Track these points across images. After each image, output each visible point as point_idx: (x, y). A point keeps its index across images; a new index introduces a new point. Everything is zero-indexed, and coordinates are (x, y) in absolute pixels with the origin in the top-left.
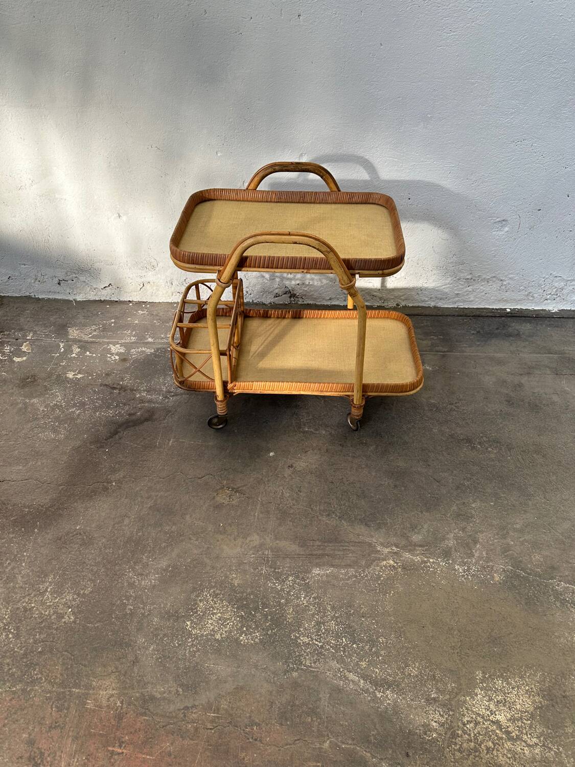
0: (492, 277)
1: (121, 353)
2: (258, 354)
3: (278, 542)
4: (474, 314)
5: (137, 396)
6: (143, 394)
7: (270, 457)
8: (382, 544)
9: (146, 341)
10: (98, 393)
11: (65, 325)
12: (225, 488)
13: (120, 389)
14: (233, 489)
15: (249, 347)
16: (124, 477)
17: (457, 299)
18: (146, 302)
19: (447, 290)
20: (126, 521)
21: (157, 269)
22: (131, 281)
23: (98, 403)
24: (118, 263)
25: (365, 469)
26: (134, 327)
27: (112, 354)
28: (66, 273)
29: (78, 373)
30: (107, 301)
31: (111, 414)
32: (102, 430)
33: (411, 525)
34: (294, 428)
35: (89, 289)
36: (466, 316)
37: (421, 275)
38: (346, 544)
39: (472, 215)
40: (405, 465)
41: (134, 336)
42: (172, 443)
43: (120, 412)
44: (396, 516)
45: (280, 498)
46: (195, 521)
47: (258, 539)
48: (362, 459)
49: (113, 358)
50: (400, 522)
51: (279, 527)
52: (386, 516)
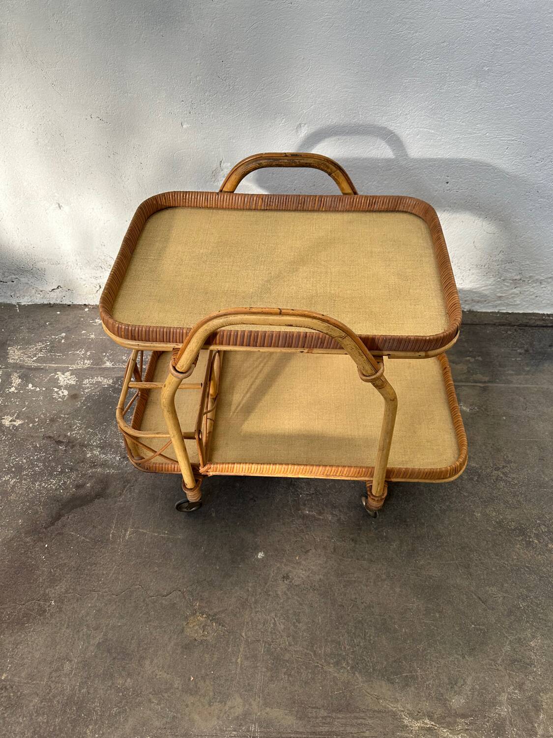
0: (547, 278)
1: (71, 386)
2: (242, 407)
3: (268, 709)
4: (520, 322)
5: (88, 456)
6: (95, 452)
7: (258, 560)
8: (411, 715)
9: (103, 366)
10: (39, 450)
11: (4, 343)
12: (198, 614)
13: (68, 444)
14: (208, 616)
15: (230, 396)
16: (66, 592)
17: (499, 302)
19: (486, 292)
20: (67, 667)
22: (85, 282)
23: (38, 467)
24: (65, 262)
25: (386, 582)
26: (89, 345)
27: (60, 387)
28: (4, 274)
29: (17, 418)
30: (57, 305)
31: (54, 485)
32: (42, 513)
33: (449, 679)
34: (291, 510)
35: (34, 291)
36: (510, 324)
38: (362, 715)
39: (531, 203)
40: (439, 574)
41: (89, 359)
42: (130, 535)
43: (65, 483)
44: (428, 663)
45: (271, 633)
46: (157, 671)
47: (241, 704)
48: (382, 564)
49: (61, 393)
50: (435, 674)
51: (270, 684)
52: (415, 665)
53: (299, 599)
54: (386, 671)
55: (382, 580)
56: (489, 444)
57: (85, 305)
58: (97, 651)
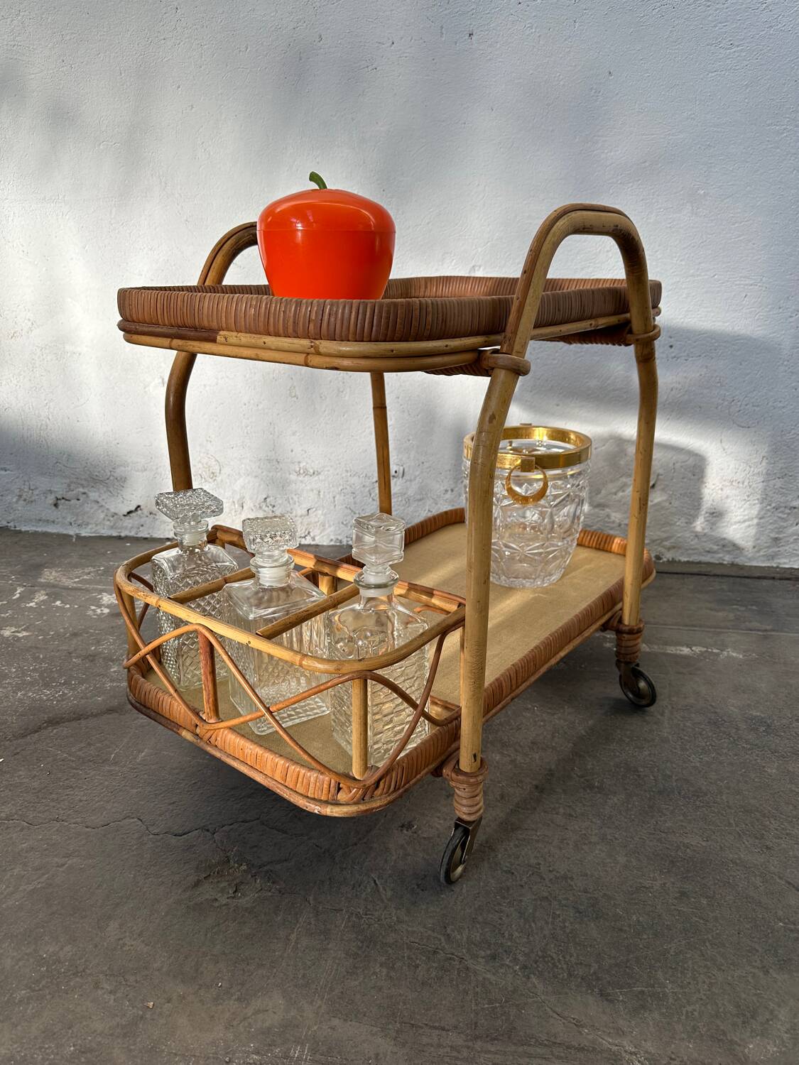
3: (336, 1022)
5: (112, 670)
10: (43, 661)
11: (42, 565)
12: (232, 862)
13: (87, 657)
14: (250, 865)
17: (776, 549)
21: (219, 479)
23: (31, 677)
24: (154, 468)
25: (599, 847)
27: (100, 606)
28: (69, 486)
29: (24, 630)
30: (130, 537)
31: (46, 695)
32: (12, 723)
35: (102, 516)
38: (542, 1051)
40: (704, 844)
42: (145, 756)
43: (64, 694)
44: (689, 975)
45: (366, 900)
46: (128, 938)
47: (282, 1007)
48: (592, 822)
49: (99, 611)
50: (705, 995)
51: (347, 979)
52: (660, 974)
54: (598, 979)
55: (590, 843)
56: (783, 692)
57: (168, 539)
58: (25, 901)
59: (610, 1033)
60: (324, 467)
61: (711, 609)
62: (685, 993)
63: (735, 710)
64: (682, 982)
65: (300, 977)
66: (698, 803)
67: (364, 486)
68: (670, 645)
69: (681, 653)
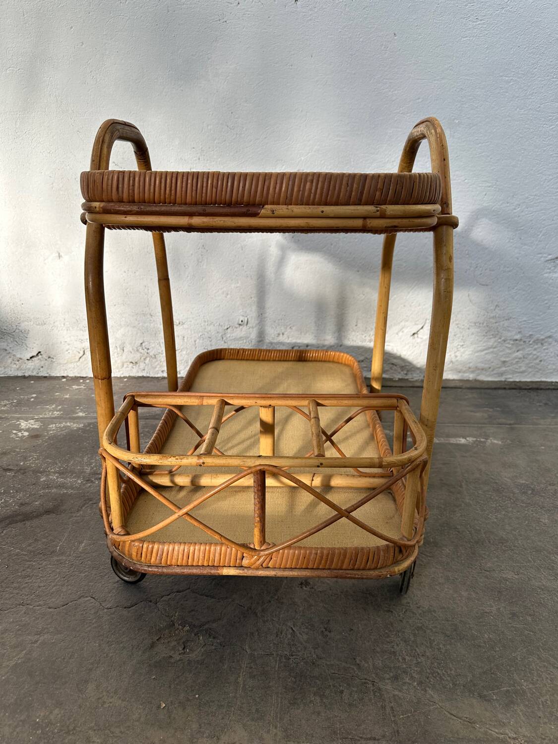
1: (33, 429)
5: (42, 480)
6: (51, 477)
9: (74, 415)
12: (176, 625)
13: (18, 471)
14: (192, 626)
17: (504, 369)
18: (85, 377)
22: (68, 347)
24: (52, 323)
26: (62, 402)
27: (20, 430)
30: (33, 376)
35: (10, 361)
37: (455, 335)
39: (516, 251)
40: (516, 577)
41: (60, 410)
42: (85, 547)
43: (6, 501)
44: (535, 674)
45: (289, 644)
46: (106, 697)
47: (246, 738)
48: (436, 568)
49: (20, 434)
50: (550, 687)
51: (291, 709)
52: (516, 676)
53: (326, 606)
54: (474, 685)
55: (440, 583)
56: (535, 466)
57: (63, 376)
58: (11, 675)
59: (495, 725)
60: (187, 319)
61: (472, 411)
62: (537, 687)
63: (508, 480)
64: (532, 680)
65: (254, 711)
66: (504, 548)
67: (218, 332)
68: (452, 437)
69: (461, 442)
